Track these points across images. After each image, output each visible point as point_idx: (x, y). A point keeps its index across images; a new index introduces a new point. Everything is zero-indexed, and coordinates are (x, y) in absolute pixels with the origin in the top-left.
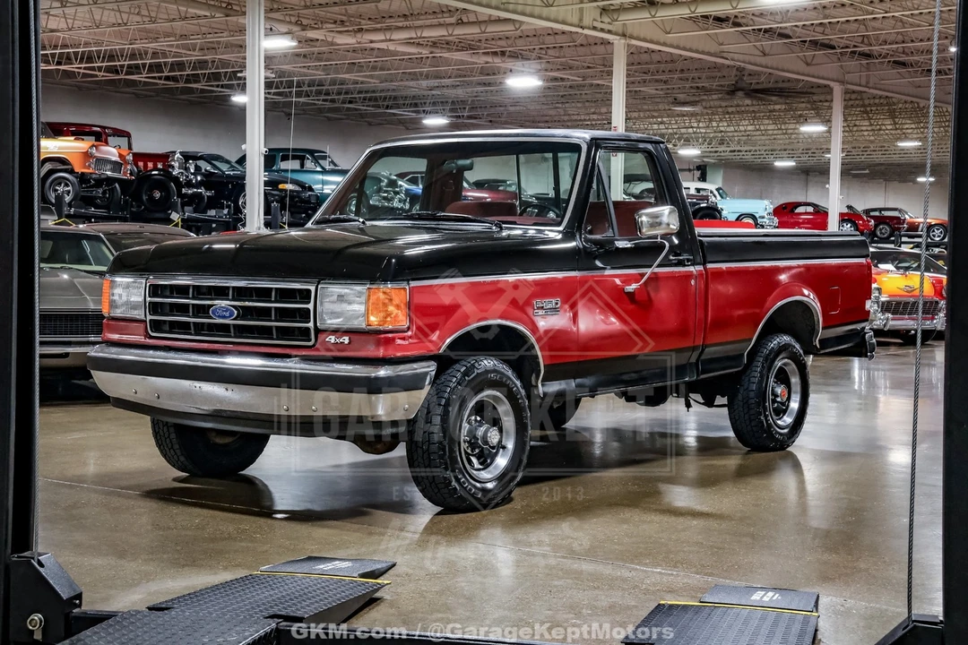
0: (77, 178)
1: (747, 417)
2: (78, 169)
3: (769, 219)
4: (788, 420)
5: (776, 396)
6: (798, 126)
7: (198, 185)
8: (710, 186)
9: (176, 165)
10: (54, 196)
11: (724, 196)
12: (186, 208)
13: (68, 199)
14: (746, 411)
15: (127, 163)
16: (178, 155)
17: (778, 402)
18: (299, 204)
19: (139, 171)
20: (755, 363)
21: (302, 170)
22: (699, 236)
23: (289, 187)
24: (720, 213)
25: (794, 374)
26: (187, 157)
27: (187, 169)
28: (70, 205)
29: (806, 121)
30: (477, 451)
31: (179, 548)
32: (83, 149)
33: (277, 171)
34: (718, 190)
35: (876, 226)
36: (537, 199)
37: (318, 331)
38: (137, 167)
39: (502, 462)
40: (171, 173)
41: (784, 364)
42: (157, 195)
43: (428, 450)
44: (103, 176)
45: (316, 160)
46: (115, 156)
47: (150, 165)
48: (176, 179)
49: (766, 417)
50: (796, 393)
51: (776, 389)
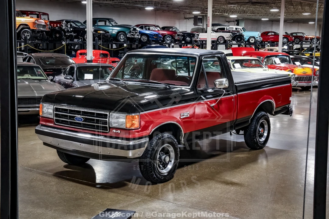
0: (31, 30)
1: (250, 139)
2: (32, 28)
3: (259, 38)
4: (263, 139)
5: (259, 131)
6: (269, 9)
7: (71, 32)
8: (240, 27)
9: (64, 25)
10: (24, 37)
11: (245, 30)
12: (67, 40)
13: (28, 38)
14: (250, 138)
15: (47, 25)
16: (64, 22)
17: (260, 133)
18: (104, 38)
19: (52, 27)
20: (253, 122)
21: (105, 25)
22: (235, 84)
23: (101, 32)
24: (243, 36)
25: (266, 124)
26: (68, 22)
27: (67, 26)
28: (29, 40)
29: (272, 8)
30: (162, 163)
31: (65, 204)
32: (33, 21)
33: (97, 26)
34: (243, 28)
35: (295, 39)
36: (183, 33)
37: (110, 128)
38: (51, 26)
39: (170, 167)
40: (62, 28)
41: (263, 121)
42: (58, 35)
43: (146, 165)
44: (40, 30)
45: (110, 22)
46: (43, 23)
47: (55, 25)
48: (64, 30)
49: (256, 139)
50: (266, 130)
51: (260, 129)
